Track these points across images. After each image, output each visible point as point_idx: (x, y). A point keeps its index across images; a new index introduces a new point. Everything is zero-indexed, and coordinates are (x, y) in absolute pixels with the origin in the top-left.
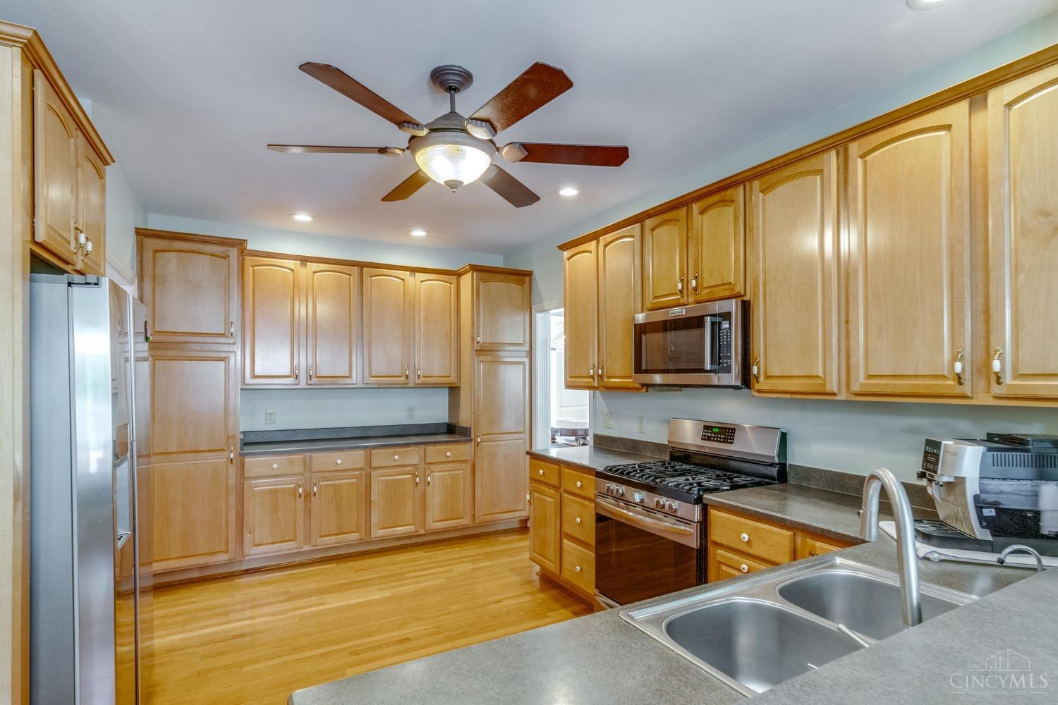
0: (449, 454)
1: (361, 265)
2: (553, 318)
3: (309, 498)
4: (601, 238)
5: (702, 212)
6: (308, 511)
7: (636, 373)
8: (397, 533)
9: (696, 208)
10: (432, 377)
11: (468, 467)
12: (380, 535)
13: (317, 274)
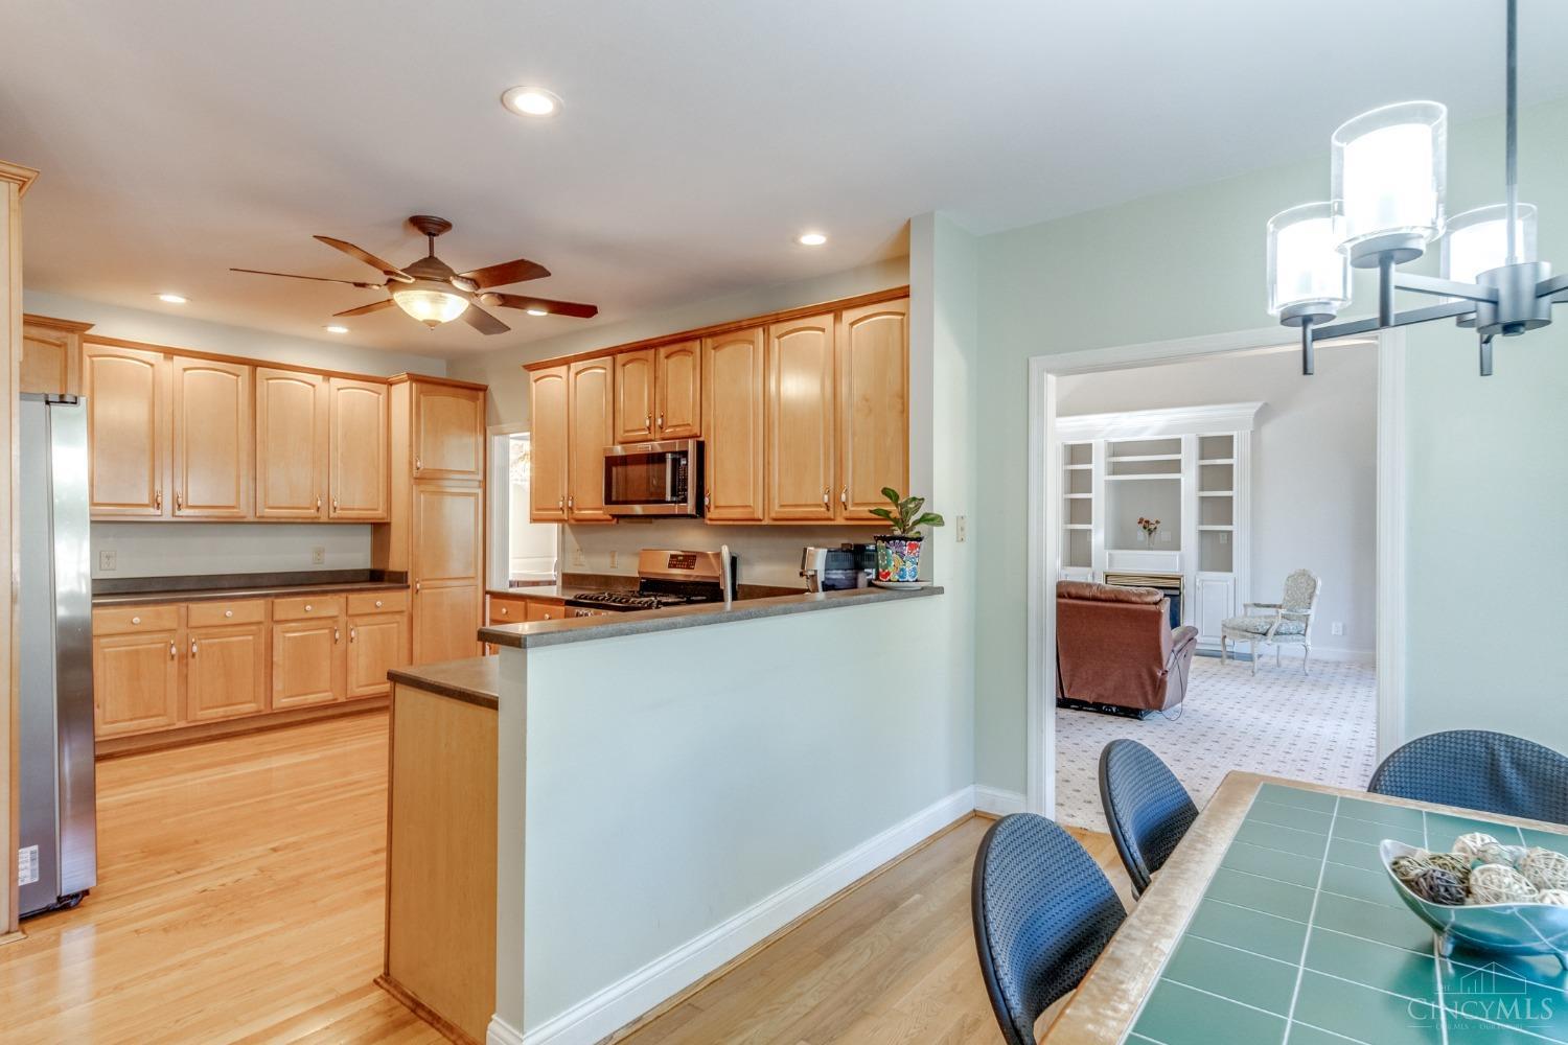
0: (379, 603)
1: (255, 365)
2: (512, 443)
3: (185, 661)
4: (572, 365)
5: (667, 357)
6: (184, 679)
7: (606, 504)
8: (310, 701)
9: (663, 351)
10: (353, 509)
11: (404, 619)
12: (285, 705)
13: (188, 372)
